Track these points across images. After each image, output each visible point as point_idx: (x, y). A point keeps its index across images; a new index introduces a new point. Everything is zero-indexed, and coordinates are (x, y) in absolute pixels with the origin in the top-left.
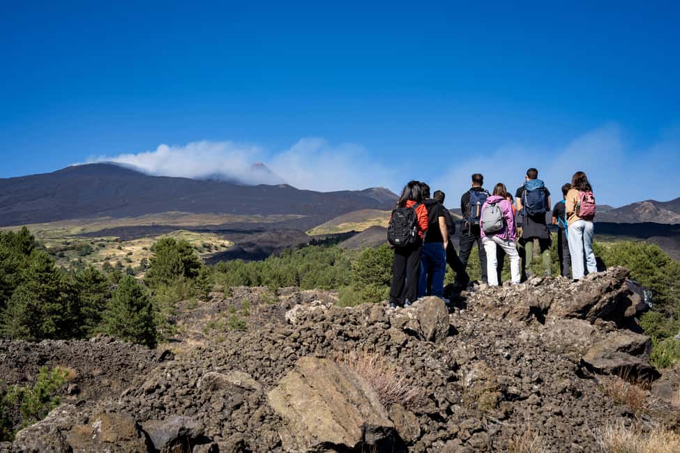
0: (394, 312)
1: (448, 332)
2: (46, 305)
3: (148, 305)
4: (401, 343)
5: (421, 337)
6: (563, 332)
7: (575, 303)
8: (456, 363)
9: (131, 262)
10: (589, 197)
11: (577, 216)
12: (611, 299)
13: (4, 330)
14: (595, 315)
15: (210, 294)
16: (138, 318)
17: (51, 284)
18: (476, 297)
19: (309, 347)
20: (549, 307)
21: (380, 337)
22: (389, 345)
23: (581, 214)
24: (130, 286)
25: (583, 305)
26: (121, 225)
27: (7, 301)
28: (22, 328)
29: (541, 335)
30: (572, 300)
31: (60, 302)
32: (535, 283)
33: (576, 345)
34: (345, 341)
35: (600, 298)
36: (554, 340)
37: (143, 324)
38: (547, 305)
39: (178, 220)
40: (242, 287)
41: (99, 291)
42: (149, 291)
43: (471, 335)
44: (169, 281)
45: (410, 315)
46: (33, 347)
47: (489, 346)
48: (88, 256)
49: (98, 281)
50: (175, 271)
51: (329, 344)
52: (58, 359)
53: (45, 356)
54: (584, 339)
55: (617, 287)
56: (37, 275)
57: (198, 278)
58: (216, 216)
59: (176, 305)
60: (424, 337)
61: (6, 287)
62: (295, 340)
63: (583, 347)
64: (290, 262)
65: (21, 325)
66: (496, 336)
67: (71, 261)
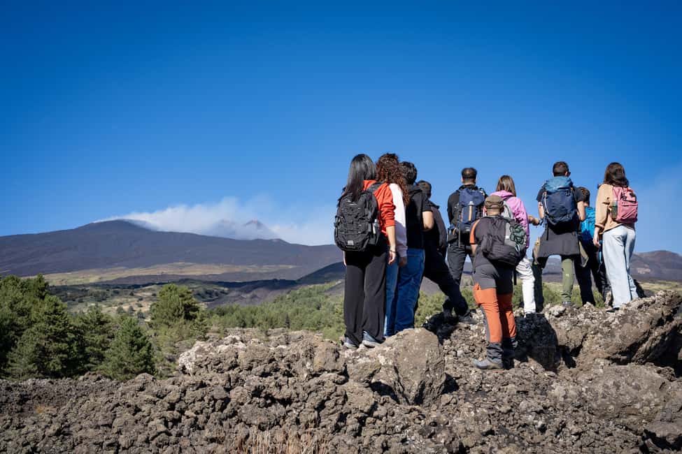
0: (356, 354)
1: (443, 387)
2: (53, 344)
3: (148, 345)
4: (366, 409)
5: (400, 396)
6: (617, 386)
7: (617, 340)
8: (461, 445)
9: (141, 307)
10: (627, 194)
11: (614, 220)
12: (664, 335)
13: (14, 368)
14: (643, 359)
15: (207, 335)
16: (138, 357)
17: (59, 325)
18: (478, 331)
19: (196, 419)
20: (581, 346)
21: (329, 399)
22: (344, 411)
23: (619, 218)
24: (131, 327)
25: (628, 344)
26: (134, 274)
27: (17, 340)
28: (30, 366)
29: (584, 389)
30: (613, 336)
31: (66, 342)
32: (556, 313)
33: (638, 406)
34: (267, 406)
35: (650, 333)
36: (604, 397)
37: (142, 362)
38: (578, 344)
39: (183, 270)
40: (237, 328)
41: (104, 332)
42: (151, 332)
43: (478, 390)
44: (171, 323)
45: (382, 360)
46: (15, 386)
47: (510, 411)
48: (104, 301)
49: (102, 323)
50: (176, 314)
51: (235, 414)
52: (40, 398)
53: (26, 395)
54: (650, 395)
55: (670, 318)
56: (45, 317)
57: (196, 320)
58: (216, 267)
59: (177, 345)
60: (404, 396)
61: (18, 329)
62: (172, 407)
63: (648, 408)
64: (281, 306)
65: (30, 363)
66: (518, 392)
67: (89, 306)
